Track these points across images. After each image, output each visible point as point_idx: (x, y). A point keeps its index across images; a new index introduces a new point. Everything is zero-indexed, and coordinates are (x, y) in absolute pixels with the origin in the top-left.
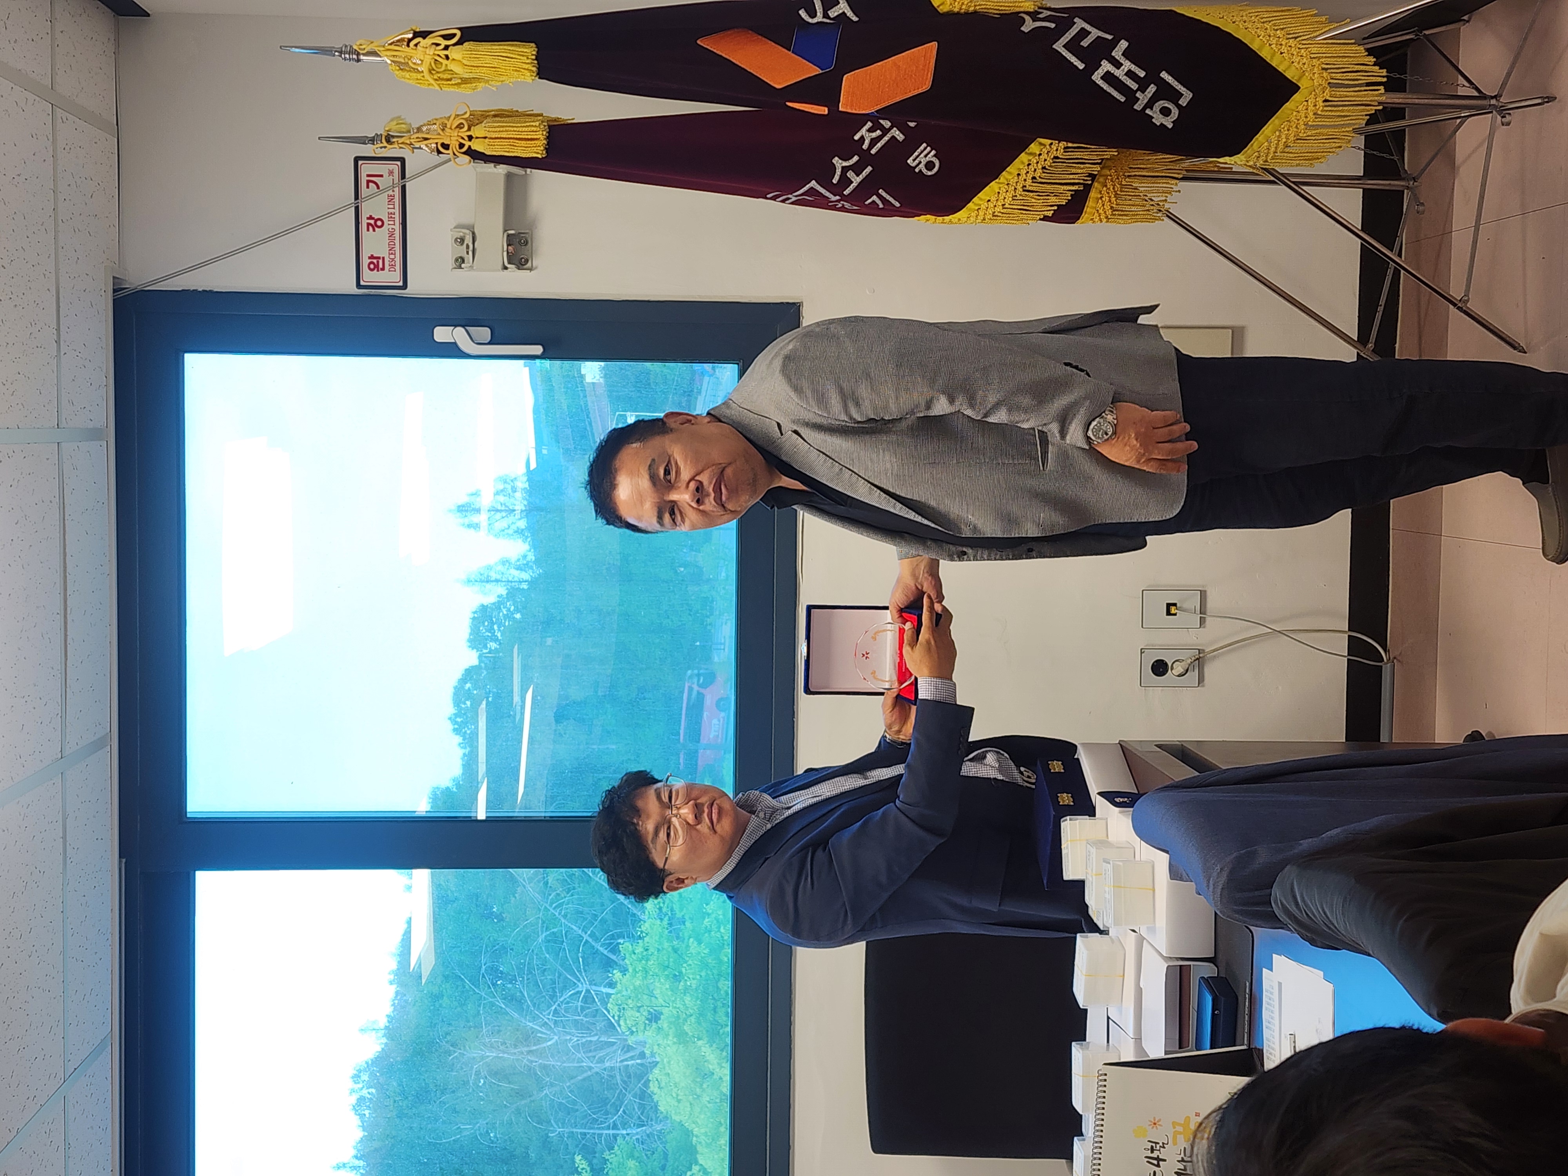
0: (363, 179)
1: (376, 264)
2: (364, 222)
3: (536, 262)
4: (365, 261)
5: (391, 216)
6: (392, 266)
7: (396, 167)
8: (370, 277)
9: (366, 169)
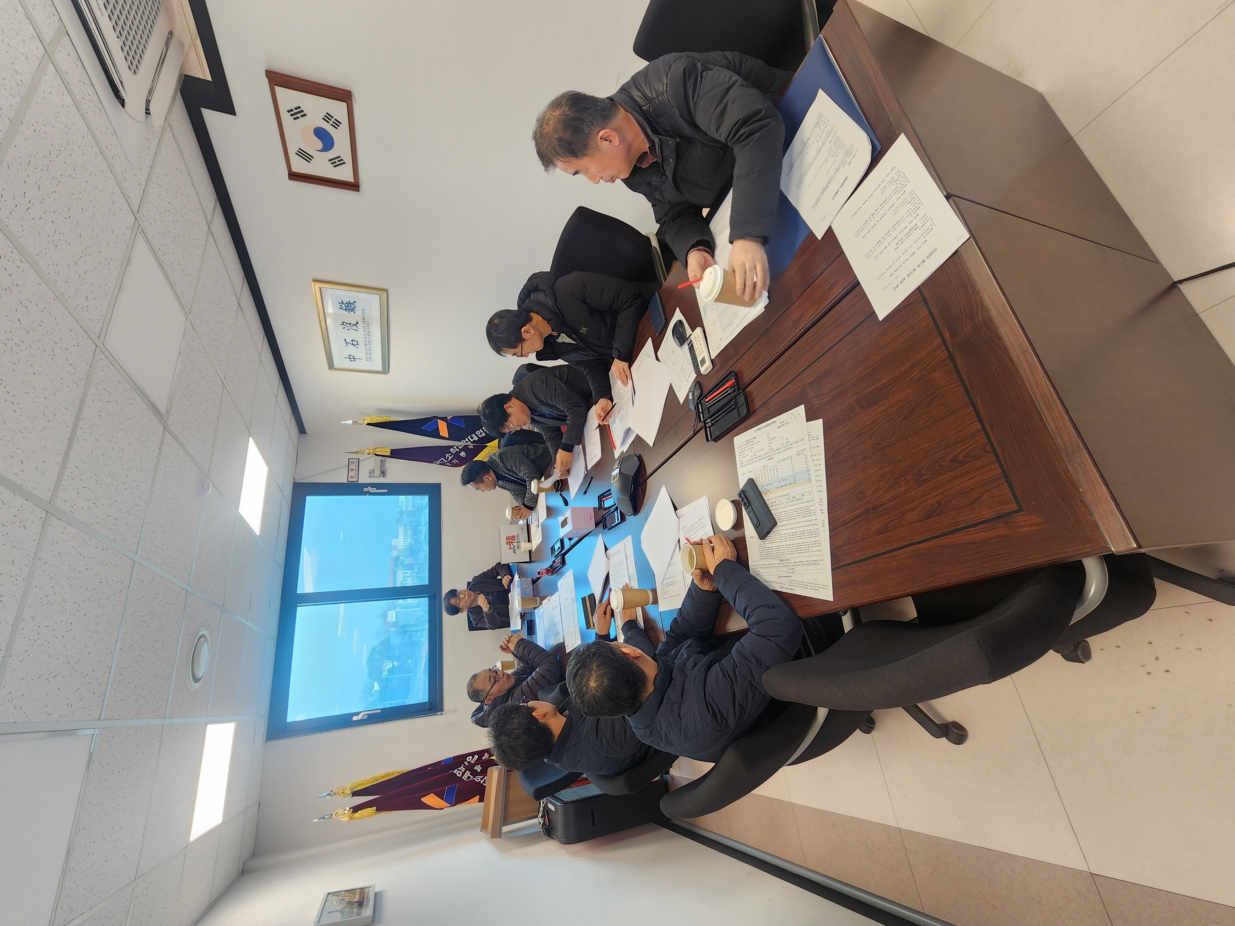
0: (350, 462)
1: (352, 477)
2: (350, 469)
3: (386, 476)
4: (349, 477)
5: (356, 469)
6: (355, 478)
7: (357, 460)
8: (350, 480)
9: (351, 460)
